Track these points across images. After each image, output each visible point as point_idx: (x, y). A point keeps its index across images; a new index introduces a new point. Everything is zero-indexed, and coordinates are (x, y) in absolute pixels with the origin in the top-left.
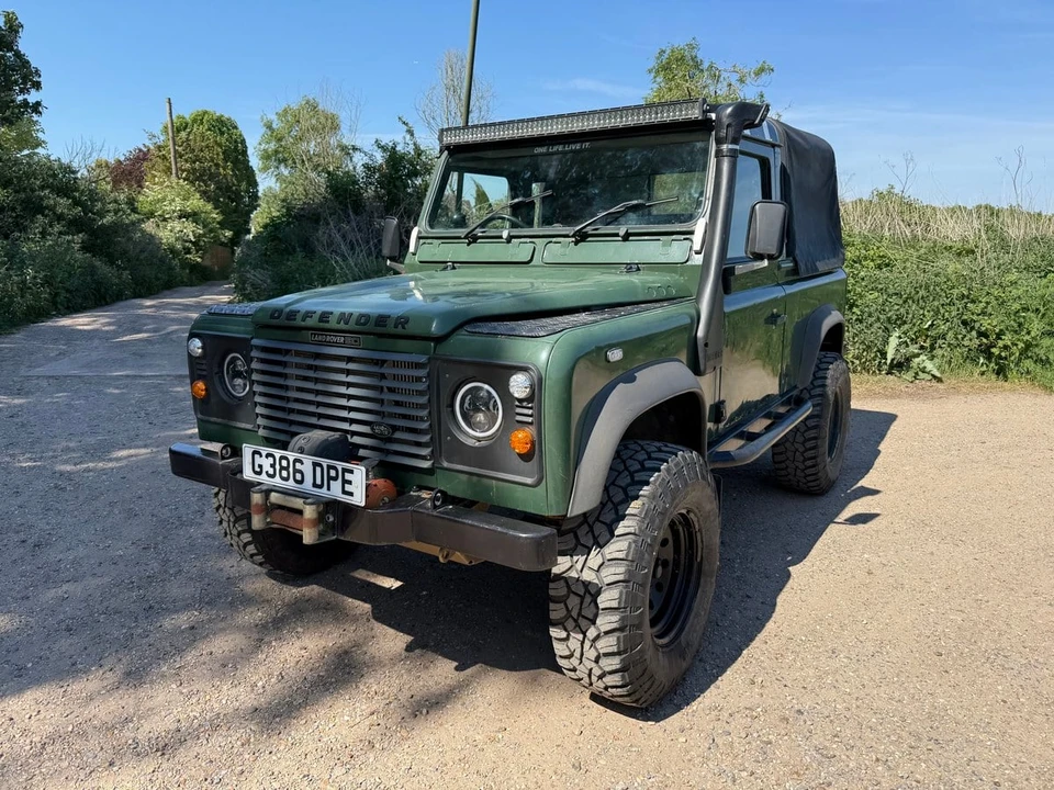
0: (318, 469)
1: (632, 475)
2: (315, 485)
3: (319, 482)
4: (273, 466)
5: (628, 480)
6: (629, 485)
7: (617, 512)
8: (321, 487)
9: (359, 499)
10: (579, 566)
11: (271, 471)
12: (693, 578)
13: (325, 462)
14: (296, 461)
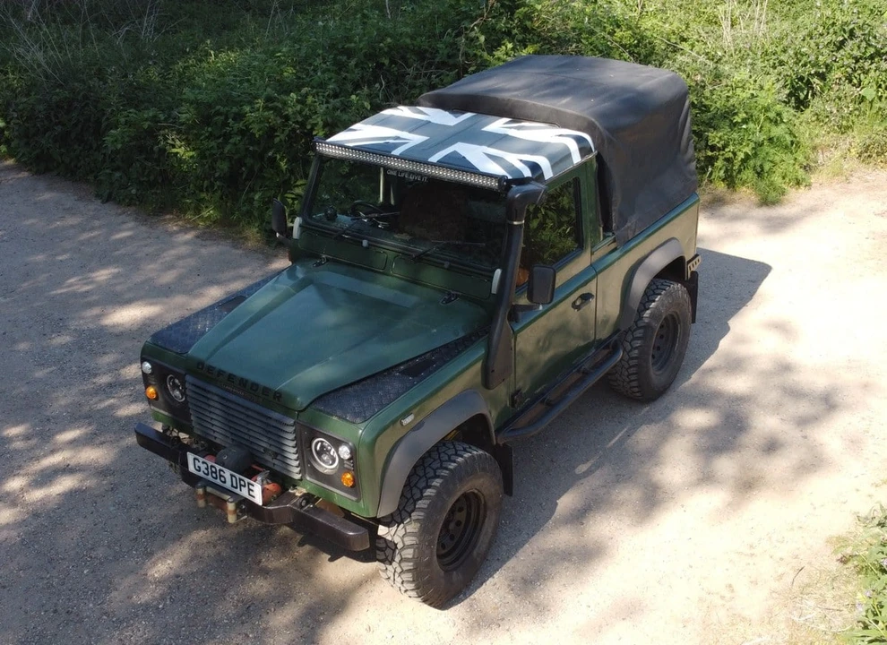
0: (234, 479)
1: (441, 462)
2: (232, 486)
3: (235, 485)
4: (207, 469)
5: (439, 465)
6: (438, 468)
7: (427, 483)
8: (236, 488)
9: (258, 500)
10: (392, 533)
11: (206, 472)
12: (482, 512)
13: (238, 476)
14: (220, 470)
